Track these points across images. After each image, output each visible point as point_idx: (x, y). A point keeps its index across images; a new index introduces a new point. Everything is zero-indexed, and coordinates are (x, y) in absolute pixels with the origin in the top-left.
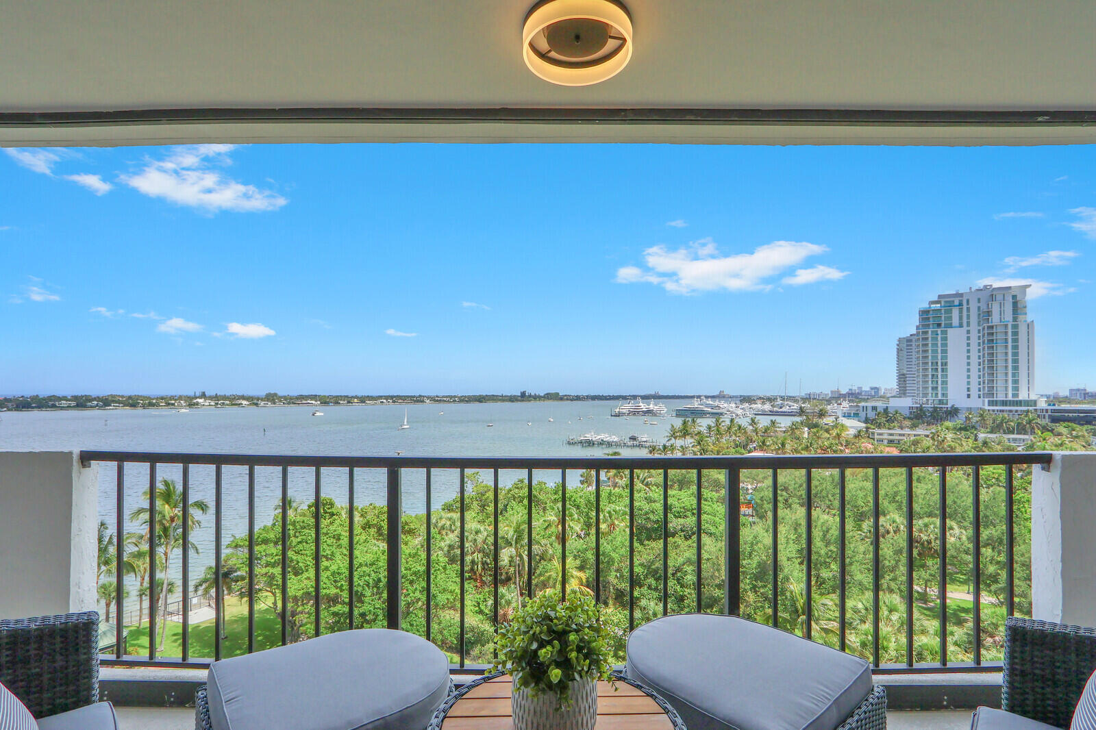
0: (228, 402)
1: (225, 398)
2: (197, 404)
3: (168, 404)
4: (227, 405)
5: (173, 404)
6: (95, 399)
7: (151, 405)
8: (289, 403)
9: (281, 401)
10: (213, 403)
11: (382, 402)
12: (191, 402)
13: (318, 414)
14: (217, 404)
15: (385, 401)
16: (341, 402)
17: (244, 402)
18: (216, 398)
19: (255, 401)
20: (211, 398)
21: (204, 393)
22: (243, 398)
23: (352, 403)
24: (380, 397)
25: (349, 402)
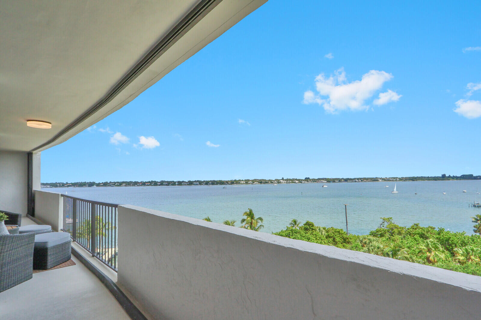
0: (291, 181)
1: (290, 180)
2: (281, 182)
3: (271, 182)
4: (291, 182)
5: (273, 182)
6: (250, 181)
7: (266, 182)
8: (314, 182)
9: (310, 181)
10: (286, 182)
11: (355, 181)
12: (278, 182)
13: (325, 186)
14: (287, 182)
15: (357, 180)
16: (336, 181)
17: (297, 181)
18: (287, 180)
19: (301, 181)
20: (285, 180)
21: (283, 178)
22: (296, 180)
23: (341, 181)
24: (355, 179)
25: (339, 181)
